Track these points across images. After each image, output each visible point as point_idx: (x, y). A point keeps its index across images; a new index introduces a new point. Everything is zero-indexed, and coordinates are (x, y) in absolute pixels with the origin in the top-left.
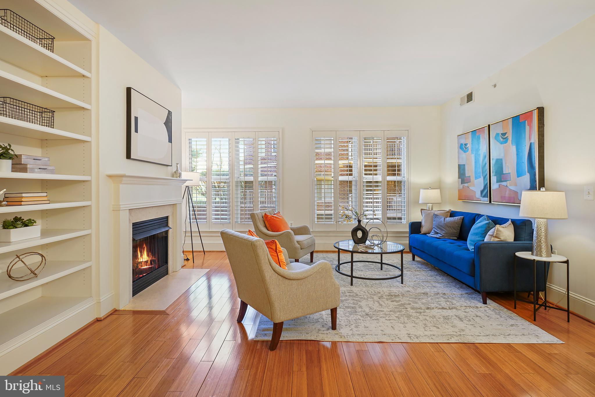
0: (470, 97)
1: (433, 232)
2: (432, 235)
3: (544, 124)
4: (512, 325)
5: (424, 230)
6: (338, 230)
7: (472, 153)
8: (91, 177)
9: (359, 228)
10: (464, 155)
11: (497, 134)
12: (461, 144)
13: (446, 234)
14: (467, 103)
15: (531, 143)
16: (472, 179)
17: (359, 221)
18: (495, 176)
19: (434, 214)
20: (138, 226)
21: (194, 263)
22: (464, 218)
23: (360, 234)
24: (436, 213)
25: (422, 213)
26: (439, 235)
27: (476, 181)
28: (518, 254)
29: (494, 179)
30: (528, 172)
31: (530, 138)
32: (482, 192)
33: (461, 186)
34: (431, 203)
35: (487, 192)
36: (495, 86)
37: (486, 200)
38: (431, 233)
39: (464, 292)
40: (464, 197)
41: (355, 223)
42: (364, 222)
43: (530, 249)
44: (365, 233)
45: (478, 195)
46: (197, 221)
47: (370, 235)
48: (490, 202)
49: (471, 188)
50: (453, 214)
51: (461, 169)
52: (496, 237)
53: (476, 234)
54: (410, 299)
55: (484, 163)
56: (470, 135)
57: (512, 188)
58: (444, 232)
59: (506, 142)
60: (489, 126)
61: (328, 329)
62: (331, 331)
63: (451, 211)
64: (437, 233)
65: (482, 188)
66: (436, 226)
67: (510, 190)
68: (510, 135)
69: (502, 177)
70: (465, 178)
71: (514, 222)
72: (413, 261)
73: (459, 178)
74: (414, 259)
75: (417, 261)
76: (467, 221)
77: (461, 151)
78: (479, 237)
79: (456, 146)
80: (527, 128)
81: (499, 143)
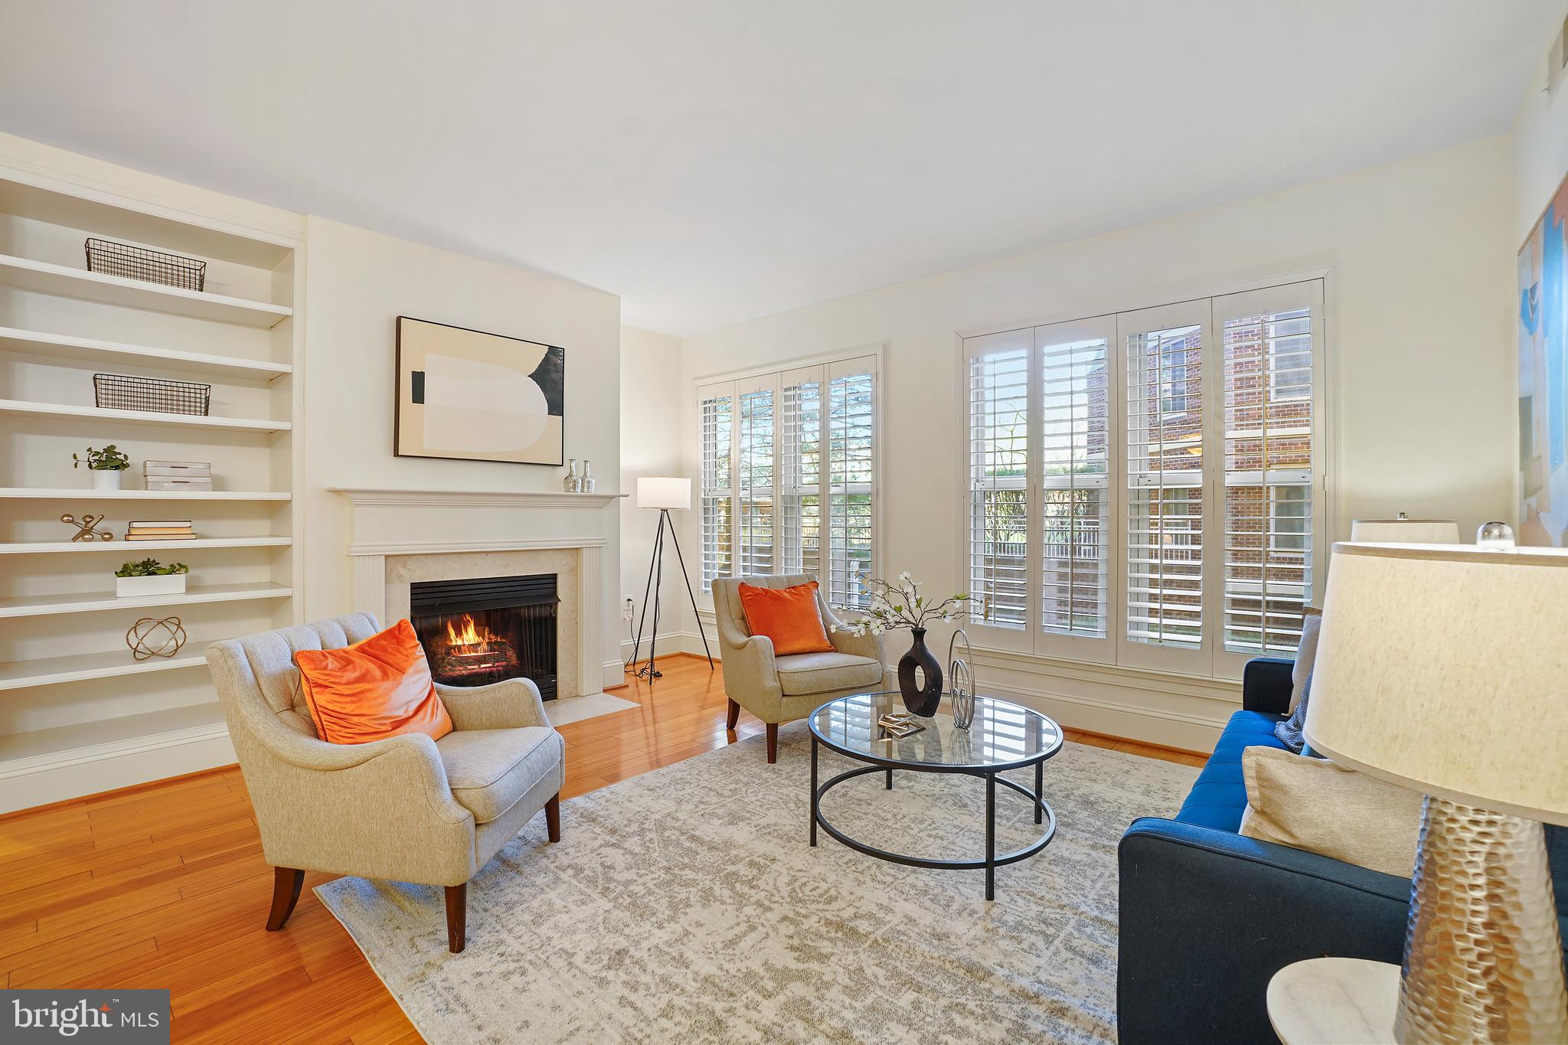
5: (1292, 700)
8: (291, 494)
10: (1531, 349)
16: (1546, 466)
20: (435, 590)
27: (1553, 482)
33: (1525, 510)
49: (1542, 517)
56: (1541, 237)
70: (1531, 466)
73: (1520, 470)
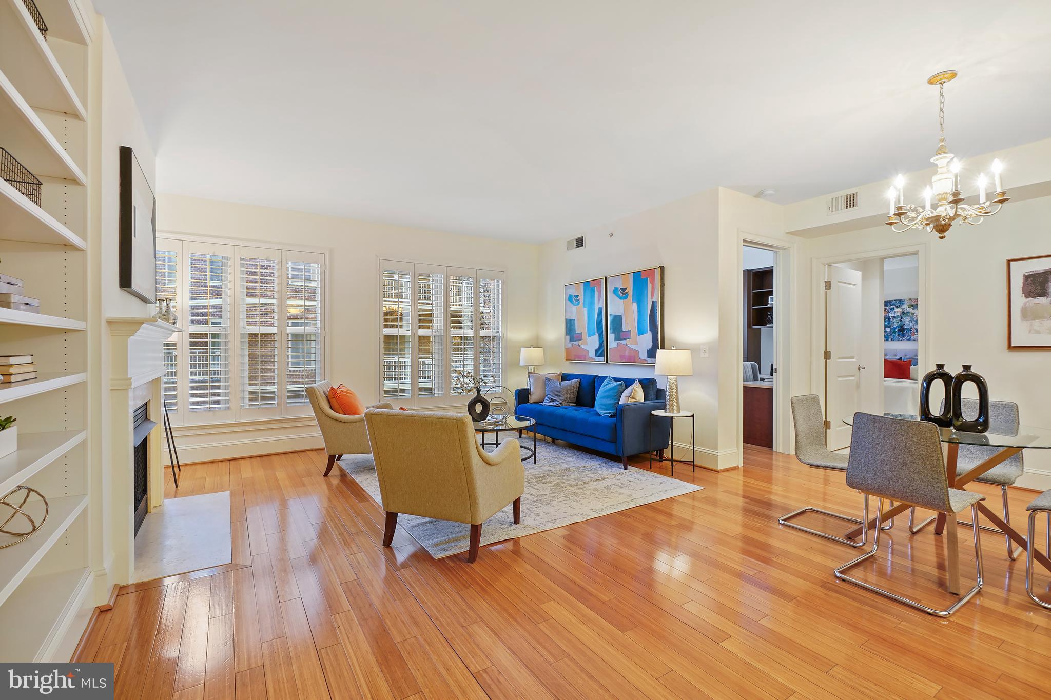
0: (580, 242)
1: (547, 399)
2: (546, 402)
3: (664, 284)
4: (661, 483)
5: (533, 398)
6: (449, 405)
7: (584, 307)
8: (85, 323)
9: (479, 399)
10: (574, 309)
11: (616, 290)
12: (571, 296)
13: (564, 400)
14: (576, 247)
15: (653, 301)
16: (585, 335)
17: (479, 391)
18: (613, 333)
19: (546, 378)
21: (177, 487)
22: (580, 381)
23: (479, 408)
24: (547, 376)
25: (529, 377)
26: (556, 402)
27: (589, 339)
28: (654, 412)
29: (611, 336)
30: (650, 330)
31: (652, 296)
32: (597, 351)
33: (570, 345)
34: (533, 365)
35: (603, 351)
36: (611, 235)
37: (603, 359)
38: (545, 401)
39: (600, 462)
40: (572, 356)
41: (474, 394)
42: (484, 390)
43: (663, 407)
44: (486, 405)
45: (592, 354)
46: (167, 409)
47: (491, 408)
48: (607, 361)
49: (582, 346)
50: (565, 377)
51: (570, 325)
52: (633, 398)
53: (607, 397)
54: (559, 478)
55: (600, 319)
56: (582, 286)
57: (633, 346)
58: (562, 399)
59: (626, 298)
60: (606, 278)
61: (510, 525)
62: (514, 526)
63: (562, 374)
64: (554, 400)
65: (597, 346)
66: (551, 392)
67: (631, 349)
68: (630, 291)
69: (620, 334)
70: (575, 335)
71: (641, 381)
72: (520, 439)
73: (566, 335)
74: (520, 437)
75: (525, 438)
76: (584, 384)
77: (569, 302)
78: (610, 400)
79: (563, 298)
80: (650, 285)
81: (618, 299)
